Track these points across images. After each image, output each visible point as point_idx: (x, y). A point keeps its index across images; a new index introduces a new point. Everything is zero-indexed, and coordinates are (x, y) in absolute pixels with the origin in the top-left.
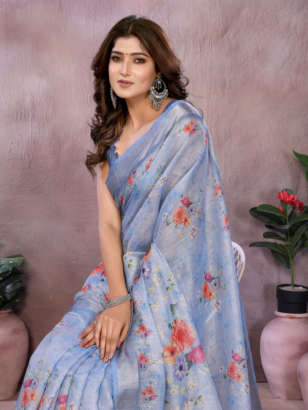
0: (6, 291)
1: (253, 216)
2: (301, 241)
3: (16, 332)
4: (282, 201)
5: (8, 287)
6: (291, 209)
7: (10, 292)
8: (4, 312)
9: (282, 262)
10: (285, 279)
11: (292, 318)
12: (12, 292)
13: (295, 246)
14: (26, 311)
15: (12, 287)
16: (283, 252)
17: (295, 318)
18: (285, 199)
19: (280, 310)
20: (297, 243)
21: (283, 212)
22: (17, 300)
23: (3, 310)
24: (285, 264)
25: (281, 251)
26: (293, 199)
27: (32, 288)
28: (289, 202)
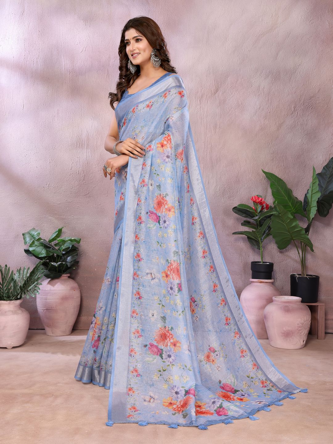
0: (68, 261)
1: (235, 212)
2: (267, 231)
3: (73, 289)
4: (254, 202)
5: (69, 258)
6: (260, 208)
7: (70, 261)
8: (65, 275)
9: (255, 246)
10: (258, 259)
11: (261, 282)
12: (71, 262)
13: (263, 234)
14: (78, 278)
15: (72, 258)
16: (255, 238)
17: (263, 282)
18: (256, 200)
19: (253, 278)
20: (264, 232)
21: (255, 210)
22: (74, 268)
23: (65, 274)
24: (257, 247)
25: (254, 237)
26: (261, 200)
27: (83, 262)
28: (259, 202)
